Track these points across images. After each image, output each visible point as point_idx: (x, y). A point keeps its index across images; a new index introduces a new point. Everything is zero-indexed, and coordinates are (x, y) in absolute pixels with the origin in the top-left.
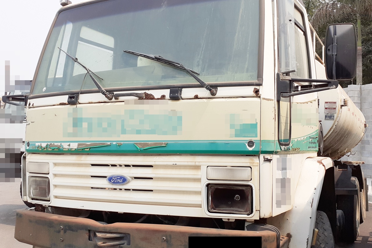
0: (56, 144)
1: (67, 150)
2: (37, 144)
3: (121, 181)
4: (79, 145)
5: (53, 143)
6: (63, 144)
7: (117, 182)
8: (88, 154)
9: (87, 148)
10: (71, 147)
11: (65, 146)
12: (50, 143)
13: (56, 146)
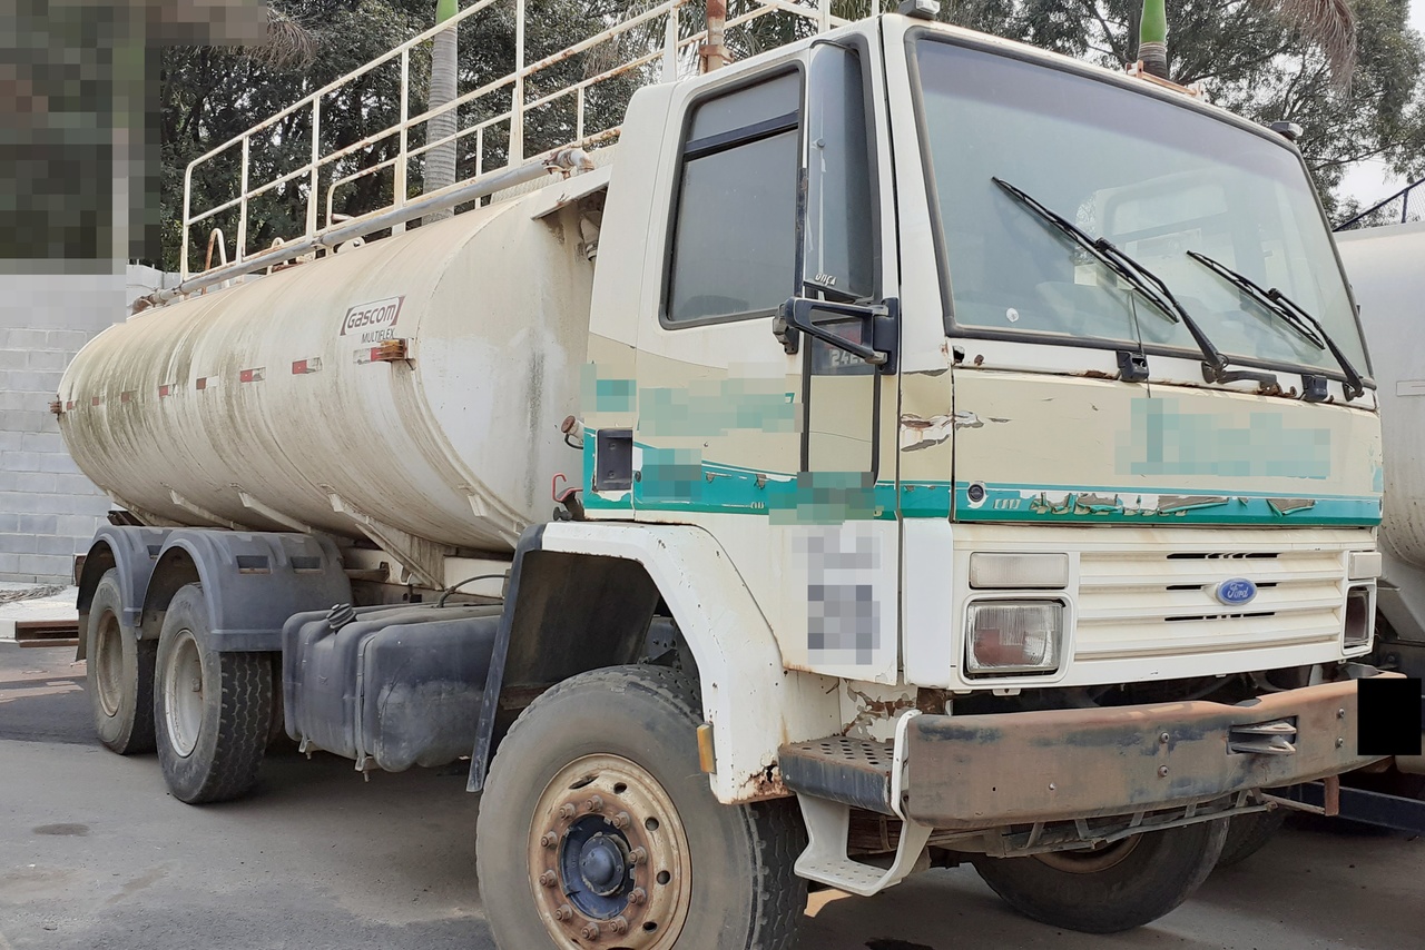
0: (1100, 495)
1: (1132, 513)
2: (1026, 494)
3: (1244, 593)
4: (1161, 500)
5: (1090, 494)
6: (1121, 496)
7: (1237, 599)
8: (1153, 526)
9: (1182, 511)
10: (1142, 506)
11: (1128, 503)
12: (1079, 494)
13: (1101, 502)
